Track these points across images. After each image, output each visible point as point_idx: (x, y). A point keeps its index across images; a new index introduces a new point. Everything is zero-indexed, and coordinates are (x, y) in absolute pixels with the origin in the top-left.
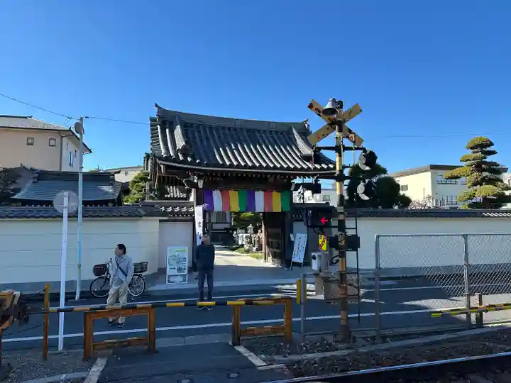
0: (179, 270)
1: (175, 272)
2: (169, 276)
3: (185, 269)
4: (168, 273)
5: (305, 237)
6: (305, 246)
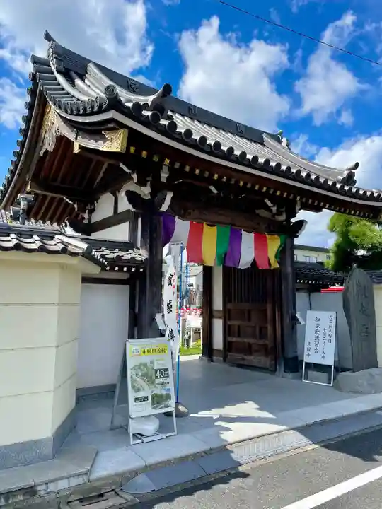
5: (331, 316)
6: (334, 334)
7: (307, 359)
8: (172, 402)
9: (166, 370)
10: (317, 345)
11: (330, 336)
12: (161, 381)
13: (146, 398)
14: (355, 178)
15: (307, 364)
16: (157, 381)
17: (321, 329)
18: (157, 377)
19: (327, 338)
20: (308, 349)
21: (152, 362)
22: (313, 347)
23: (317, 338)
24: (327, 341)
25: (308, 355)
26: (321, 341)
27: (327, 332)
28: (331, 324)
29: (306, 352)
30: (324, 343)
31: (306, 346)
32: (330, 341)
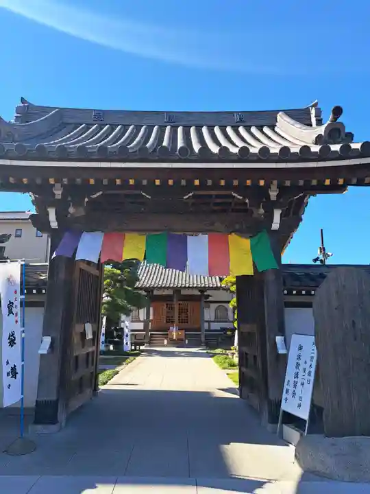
5: (314, 344)
6: (313, 370)
7: (285, 407)
10: (295, 386)
11: (309, 374)
15: (284, 413)
17: (302, 362)
19: (306, 376)
20: (287, 392)
22: (291, 389)
23: (297, 375)
24: (305, 382)
25: (286, 399)
26: (300, 380)
27: (307, 366)
28: (312, 355)
29: (284, 395)
30: (303, 384)
31: (286, 386)
32: (309, 381)
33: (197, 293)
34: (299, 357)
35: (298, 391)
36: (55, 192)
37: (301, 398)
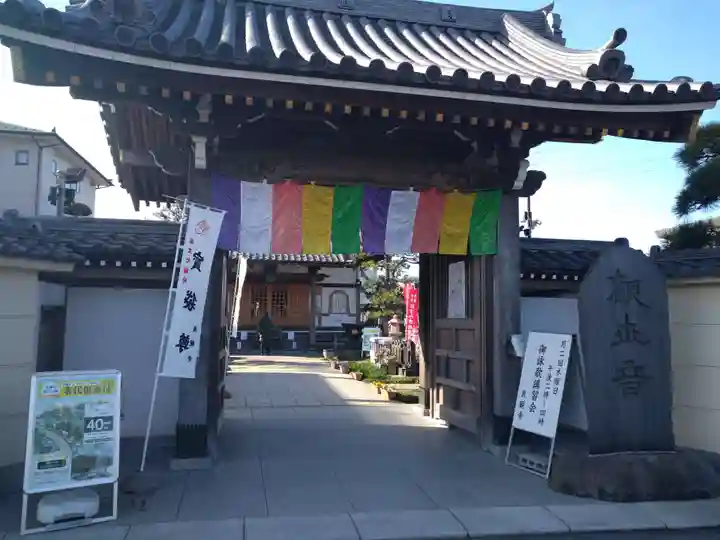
0: (83, 466)
1: (64, 480)
2: (35, 499)
3: (109, 462)
4: (29, 488)
5: (564, 343)
6: (563, 377)
7: (517, 423)
8: (114, 471)
9: (110, 418)
10: (534, 398)
11: (557, 381)
12: (97, 435)
13: (61, 463)
14: (627, 63)
15: (517, 431)
16: (87, 436)
17: (545, 368)
18: (89, 430)
19: (552, 385)
20: (522, 405)
21: (81, 407)
22: (528, 401)
23: (537, 385)
24: (551, 391)
25: (520, 415)
26: (541, 390)
27: (553, 373)
28: (562, 358)
29: (517, 410)
30: (547, 394)
31: (519, 399)
32: (556, 391)
33: (304, 270)
34: (541, 361)
35: (538, 403)
36: (200, 112)
37: (543, 413)
